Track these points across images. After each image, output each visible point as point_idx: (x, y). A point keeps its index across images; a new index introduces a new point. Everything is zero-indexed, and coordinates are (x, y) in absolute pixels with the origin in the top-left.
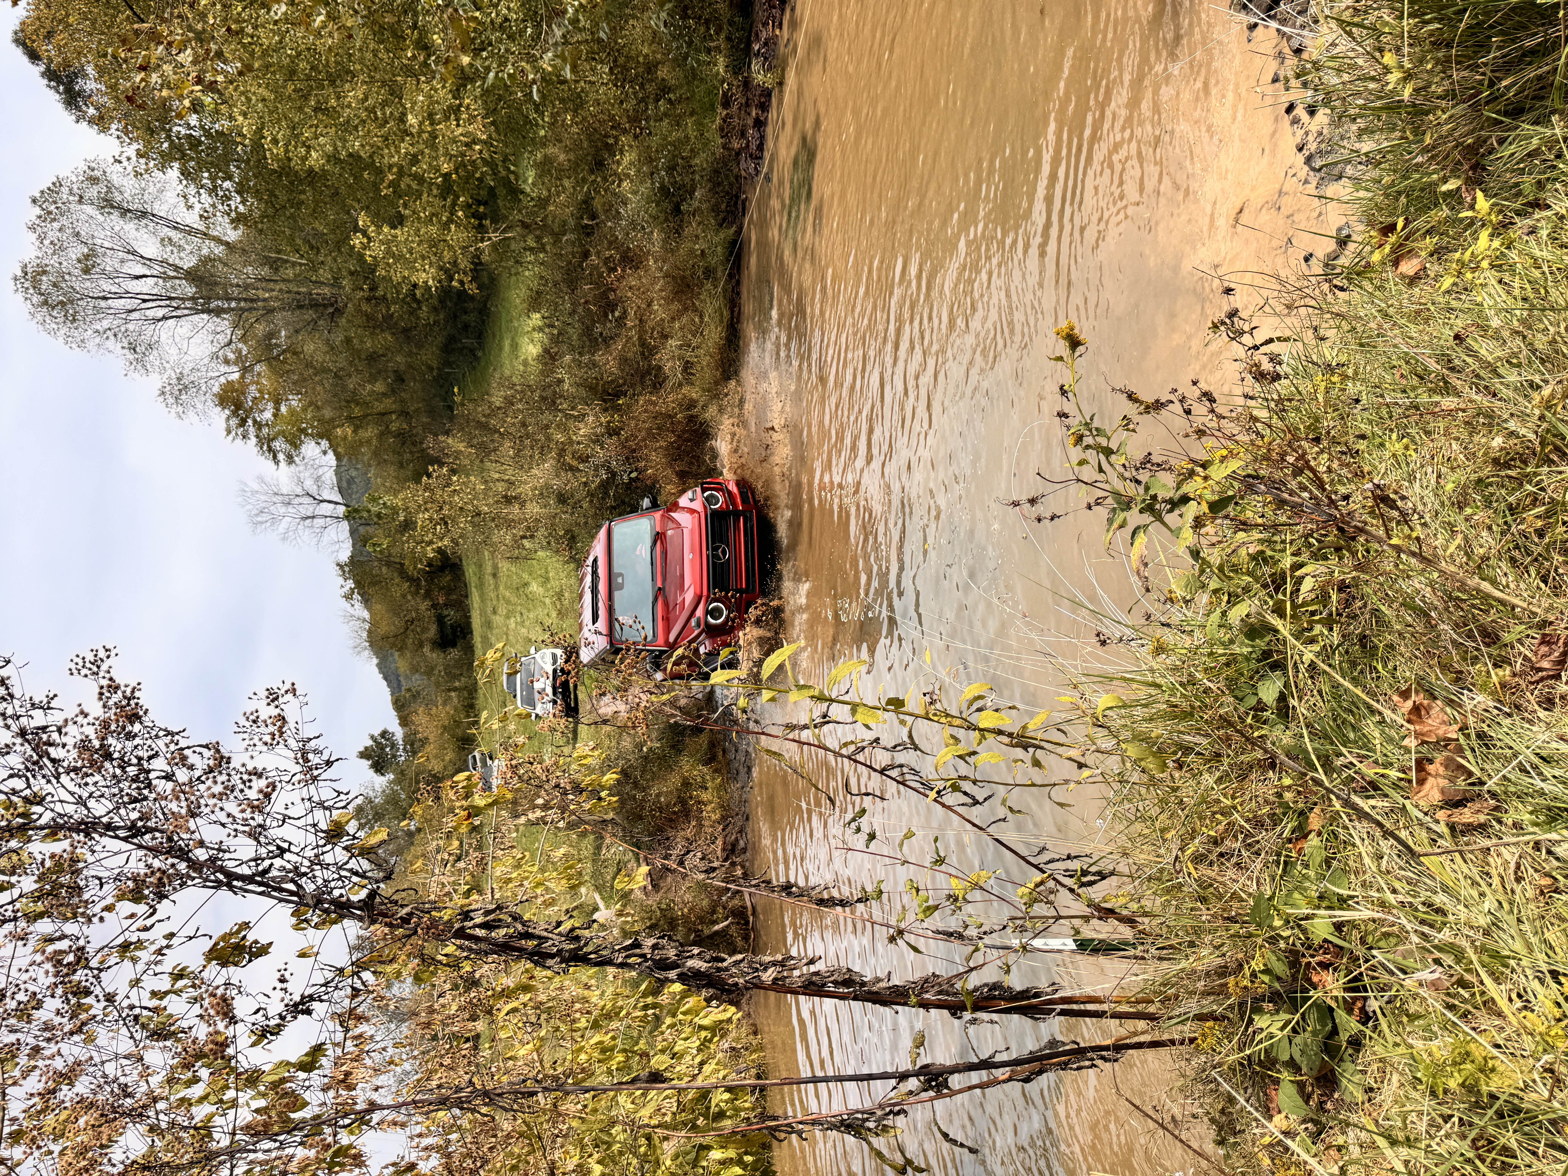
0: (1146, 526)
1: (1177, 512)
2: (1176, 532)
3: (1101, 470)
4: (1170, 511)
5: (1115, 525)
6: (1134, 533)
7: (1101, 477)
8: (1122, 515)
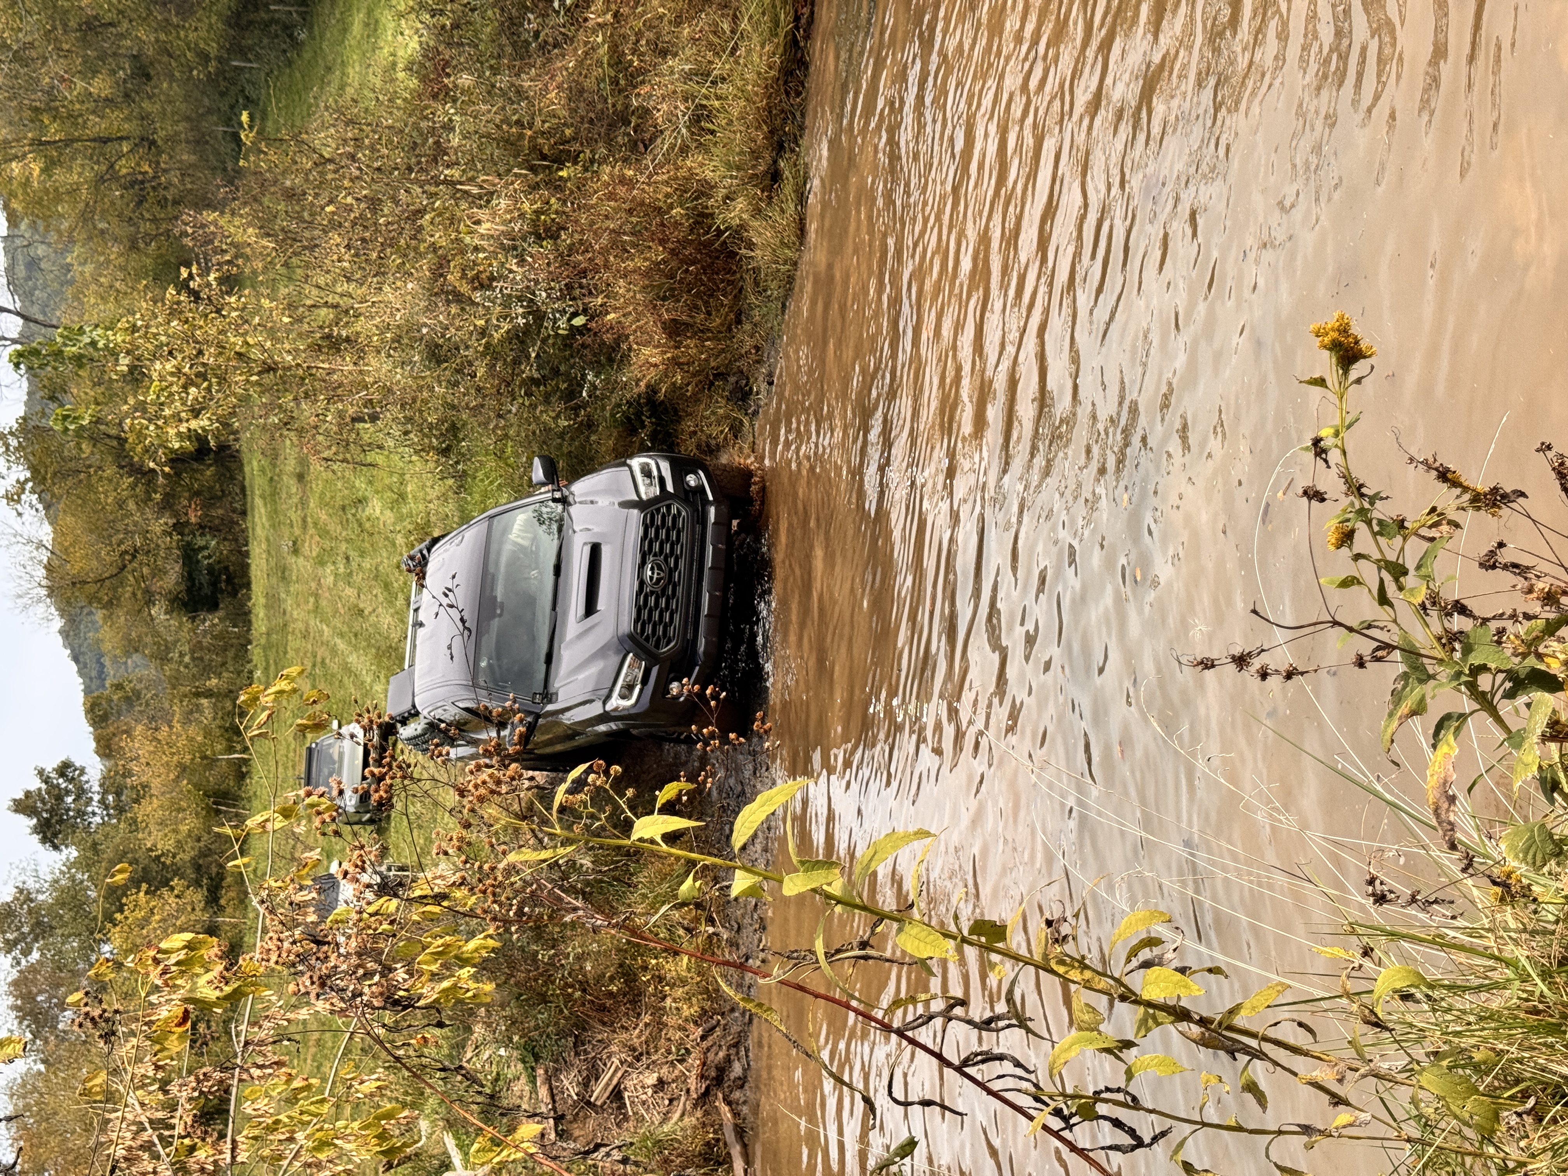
0: (1462, 717)
1: (1522, 700)
2: (1515, 739)
3: (1383, 599)
4: (1510, 695)
5: (1404, 709)
6: (1439, 727)
7: (1382, 614)
8: (1418, 691)
